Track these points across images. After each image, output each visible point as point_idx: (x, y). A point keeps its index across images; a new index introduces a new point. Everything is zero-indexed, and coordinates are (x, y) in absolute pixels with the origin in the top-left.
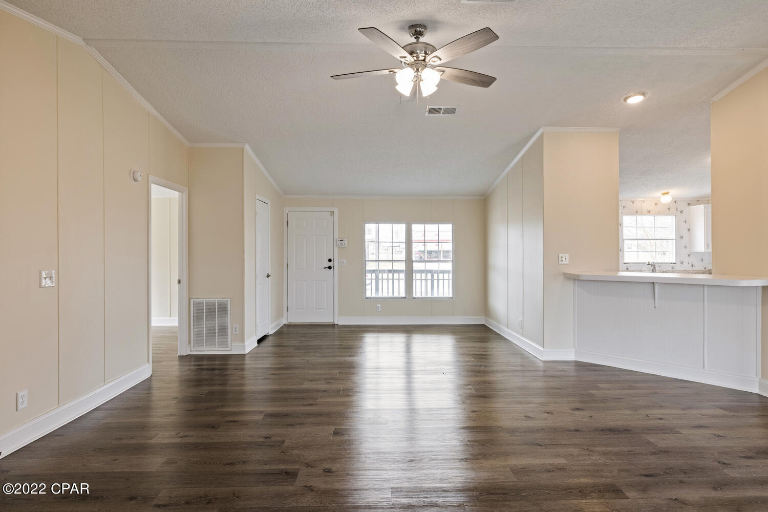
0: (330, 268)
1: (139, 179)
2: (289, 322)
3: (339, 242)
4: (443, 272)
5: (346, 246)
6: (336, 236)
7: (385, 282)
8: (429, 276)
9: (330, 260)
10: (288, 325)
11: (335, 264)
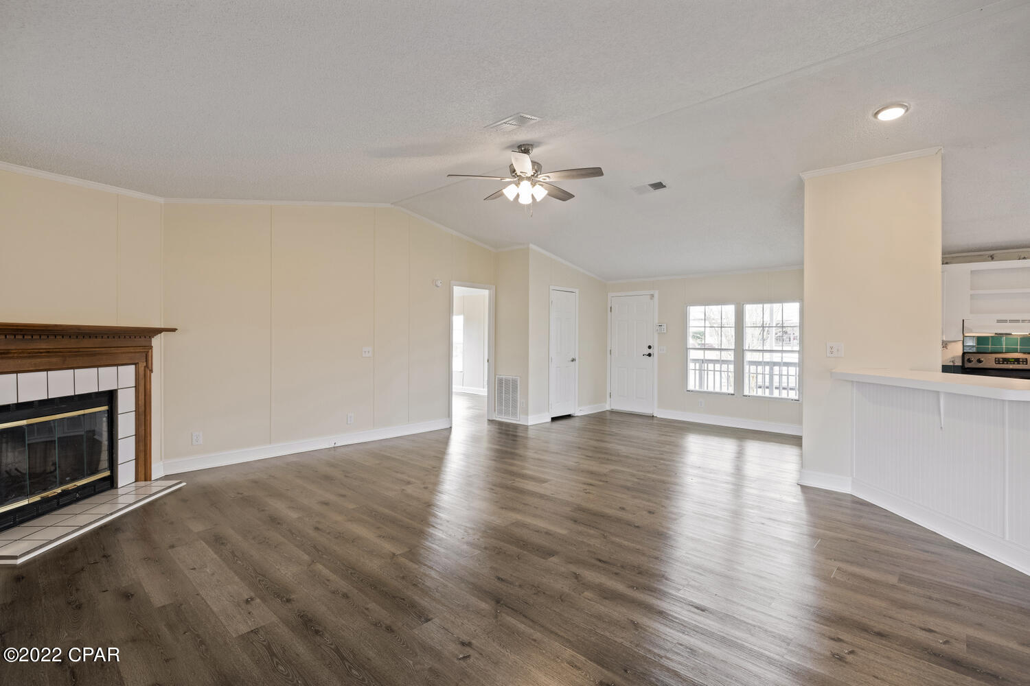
0: (649, 355)
1: (439, 285)
2: (613, 407)
3: (658, 328)
4: (787, 364)
5: (665, 331)
6: (656, 321)
7: (711, 374)
8: (767, 368)
9: (650, 347)
10: (609, 411)
11: (654, 351)
